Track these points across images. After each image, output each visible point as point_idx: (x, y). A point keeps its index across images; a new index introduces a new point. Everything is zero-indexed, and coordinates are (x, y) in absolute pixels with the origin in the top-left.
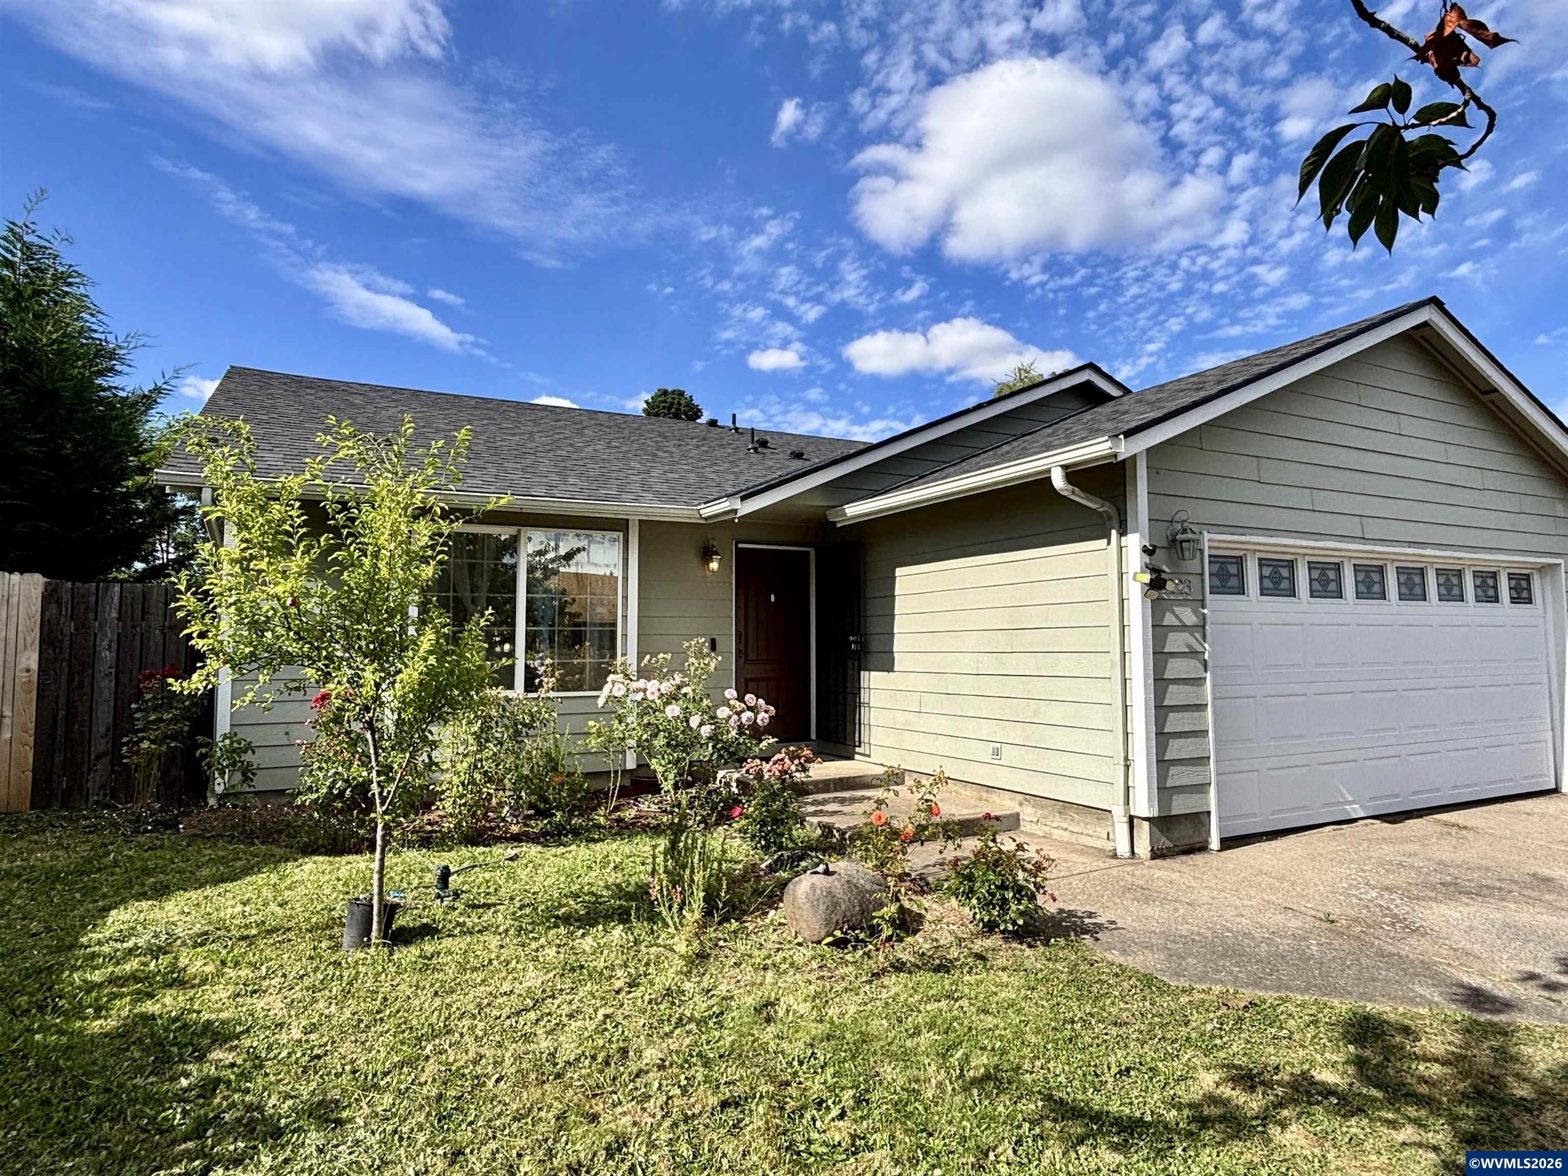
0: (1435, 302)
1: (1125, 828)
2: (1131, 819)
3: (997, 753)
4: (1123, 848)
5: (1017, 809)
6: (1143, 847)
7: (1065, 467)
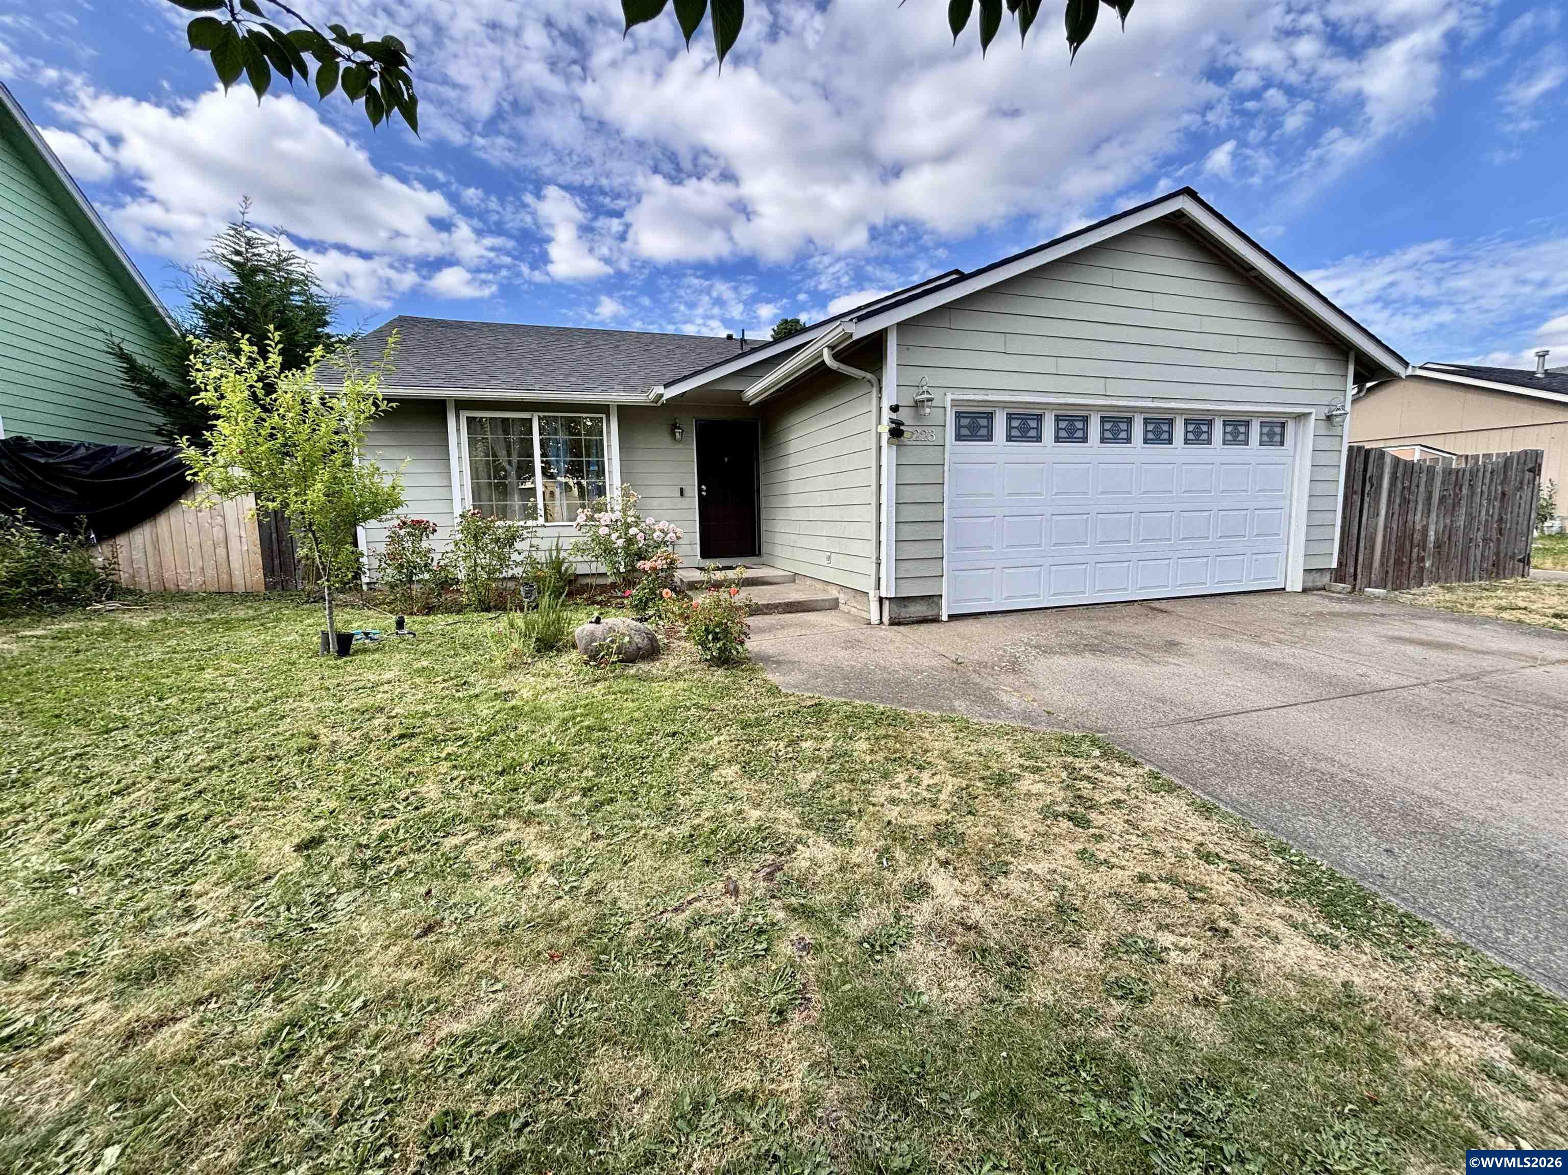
0: (1189, 192)
1: (877, 604)
2: (881, 599)
3: (829, 558)
4: (875, 618)
5: (837, 595)
6: (886, 619)
7: (831, 347)
